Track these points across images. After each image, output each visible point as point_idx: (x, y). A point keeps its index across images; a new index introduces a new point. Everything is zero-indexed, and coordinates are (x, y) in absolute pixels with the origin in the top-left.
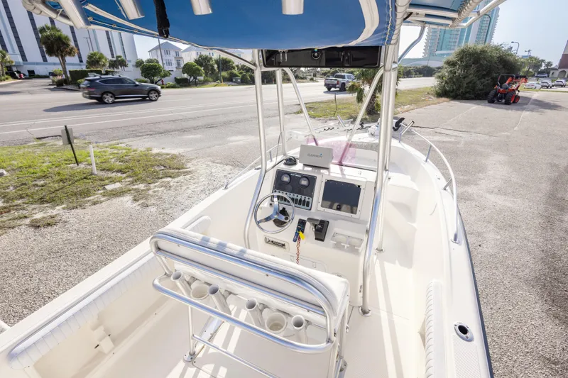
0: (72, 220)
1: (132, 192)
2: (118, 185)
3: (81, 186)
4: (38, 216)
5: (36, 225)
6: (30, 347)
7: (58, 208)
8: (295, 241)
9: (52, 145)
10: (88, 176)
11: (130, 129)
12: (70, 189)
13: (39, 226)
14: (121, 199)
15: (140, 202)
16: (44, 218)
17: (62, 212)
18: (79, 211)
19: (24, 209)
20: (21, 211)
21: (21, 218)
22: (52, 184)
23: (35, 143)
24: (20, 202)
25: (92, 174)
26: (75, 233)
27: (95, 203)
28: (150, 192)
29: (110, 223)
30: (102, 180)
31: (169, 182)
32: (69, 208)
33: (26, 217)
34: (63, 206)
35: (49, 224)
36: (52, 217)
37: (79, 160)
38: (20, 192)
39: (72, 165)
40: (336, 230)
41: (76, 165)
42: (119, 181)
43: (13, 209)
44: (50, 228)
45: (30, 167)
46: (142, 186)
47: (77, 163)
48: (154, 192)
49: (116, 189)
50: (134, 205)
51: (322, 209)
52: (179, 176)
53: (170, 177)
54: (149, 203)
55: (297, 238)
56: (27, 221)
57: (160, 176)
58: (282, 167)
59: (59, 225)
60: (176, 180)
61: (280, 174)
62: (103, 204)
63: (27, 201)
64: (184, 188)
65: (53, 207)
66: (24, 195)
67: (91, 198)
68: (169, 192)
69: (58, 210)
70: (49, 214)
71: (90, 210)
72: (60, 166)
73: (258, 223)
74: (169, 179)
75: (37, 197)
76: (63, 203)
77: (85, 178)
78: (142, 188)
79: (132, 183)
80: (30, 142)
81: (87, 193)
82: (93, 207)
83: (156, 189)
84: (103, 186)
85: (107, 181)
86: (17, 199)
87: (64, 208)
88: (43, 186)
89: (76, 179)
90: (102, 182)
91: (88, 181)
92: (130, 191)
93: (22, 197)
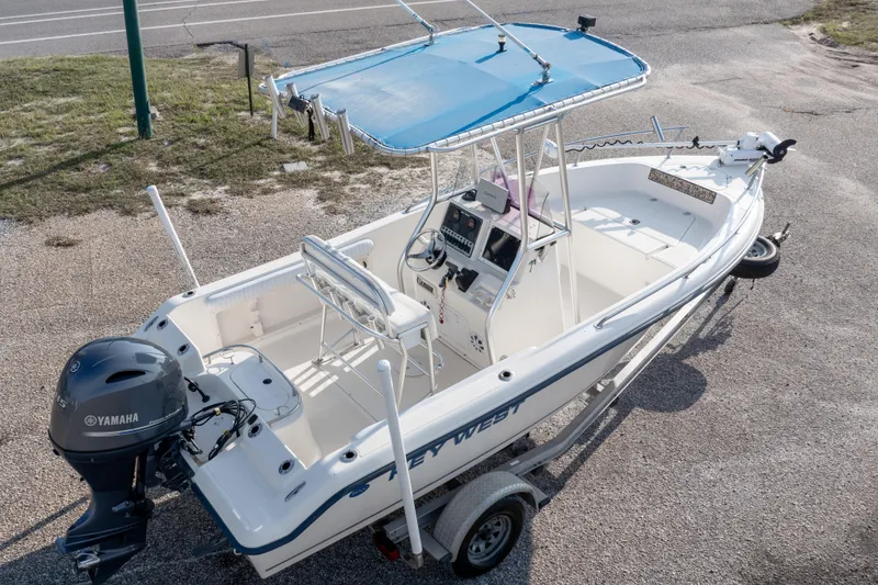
0: (236, 212)
1: (320, 183)
2: (302, 166)
3: (251, 158)
4: (197, 196)
5: (194, 208)
6: (221, 298)
7: (220, 189)
8: (441, 286)
9: (218, 64)
10: (263, 141)
11: (351, 38)
12: (236, 160)
13: (197, 212)
14: (302, 192)
15: (329, 203)
16: (203, 200)
17: (223, 196)
18: (244, 199)
19: (180, 181)
20: (177, 184)
21: (178, 195)
22: (215, 147)
23: (194, 55)
24: (175, 169)
25: (269, 138)
26: (236, 231)
27: (265, 192)
28: (346, 189)
29: (279, 227)
30: (281, 151)
31: (381, 175)
32: (233, 193)
33: (183, 195)
34: (227, 187)
35: (208, 212)
36: (212, 202)
37: (255, 105)
38: (177, 154)
39: (243, 114)
40: (483, 284)
41: (249, 114)
42: (305, 159)
43: (170, 180)
44: (209, 217)
45: (187, 107)
46: (336, 175)
47: (252, 110)
48: (353, 190)
49: (299, 173)
50: (318, 207)
51: (482, 259)
52: (403, 166)
53: (388, 165)
54: (340, 207)
55: (443, 285)
56: (184, 201)
57: (372, 161)
58: (458, 200)
59: (220, 215)
60: (396, 173)
61: (453, 208)
62: (276, 195)
63: (184, 171)
64: (401, 192)
65: (214, 186)
66: (181, 159)
67: (262, 182)
68: (375, 194)
69: (218, 193)
70: (209, 197)
71: (258, 200)
72: (227, 114)
73: (407, 257)
74: (383, 170)
75: (195, 165)
76: (225, 183)
77: (259, 144)
78: (337, 180)
79: (324, 166)
80: (189, 52)
81: (257, 172)
82: (264, 197)
83: (357, 186)
84: (282, 163)
85: (288, 155)
86: (174, 164)
87: (226, 191)
88: (203, 148)
89: (247, 143)
90: (282, 156)
91: (263, 150)
92: (318, 180)
93: (178, 163)
